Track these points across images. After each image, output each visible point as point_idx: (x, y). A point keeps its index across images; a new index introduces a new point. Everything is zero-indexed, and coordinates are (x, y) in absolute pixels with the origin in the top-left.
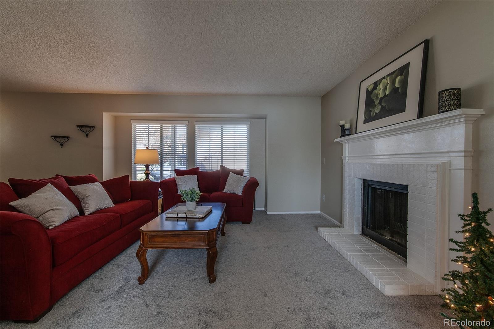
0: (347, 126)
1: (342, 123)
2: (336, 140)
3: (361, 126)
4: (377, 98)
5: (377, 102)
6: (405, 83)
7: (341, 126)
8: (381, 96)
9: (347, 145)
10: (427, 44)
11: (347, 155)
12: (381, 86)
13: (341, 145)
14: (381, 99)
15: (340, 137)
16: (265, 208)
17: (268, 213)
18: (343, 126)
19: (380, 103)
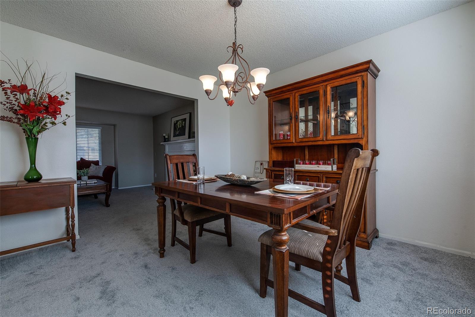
0: (166, 137)
1: (164, 135)
2: (161, 143)
3: (172, 138)
4: (178, 128)
5: (178, 129)
6: (185, 124)
7: (163, 136)
8: (179, 127)
9: (167, 146)
10: (190, 114)
11: (167, 151)
12: (179, 123)
13: (164, 146)
14: (179, 128)
15: (164, 142)
16: (115, 187)
17: (119, 188)
18: (164, 137)
19: (178, 130)
